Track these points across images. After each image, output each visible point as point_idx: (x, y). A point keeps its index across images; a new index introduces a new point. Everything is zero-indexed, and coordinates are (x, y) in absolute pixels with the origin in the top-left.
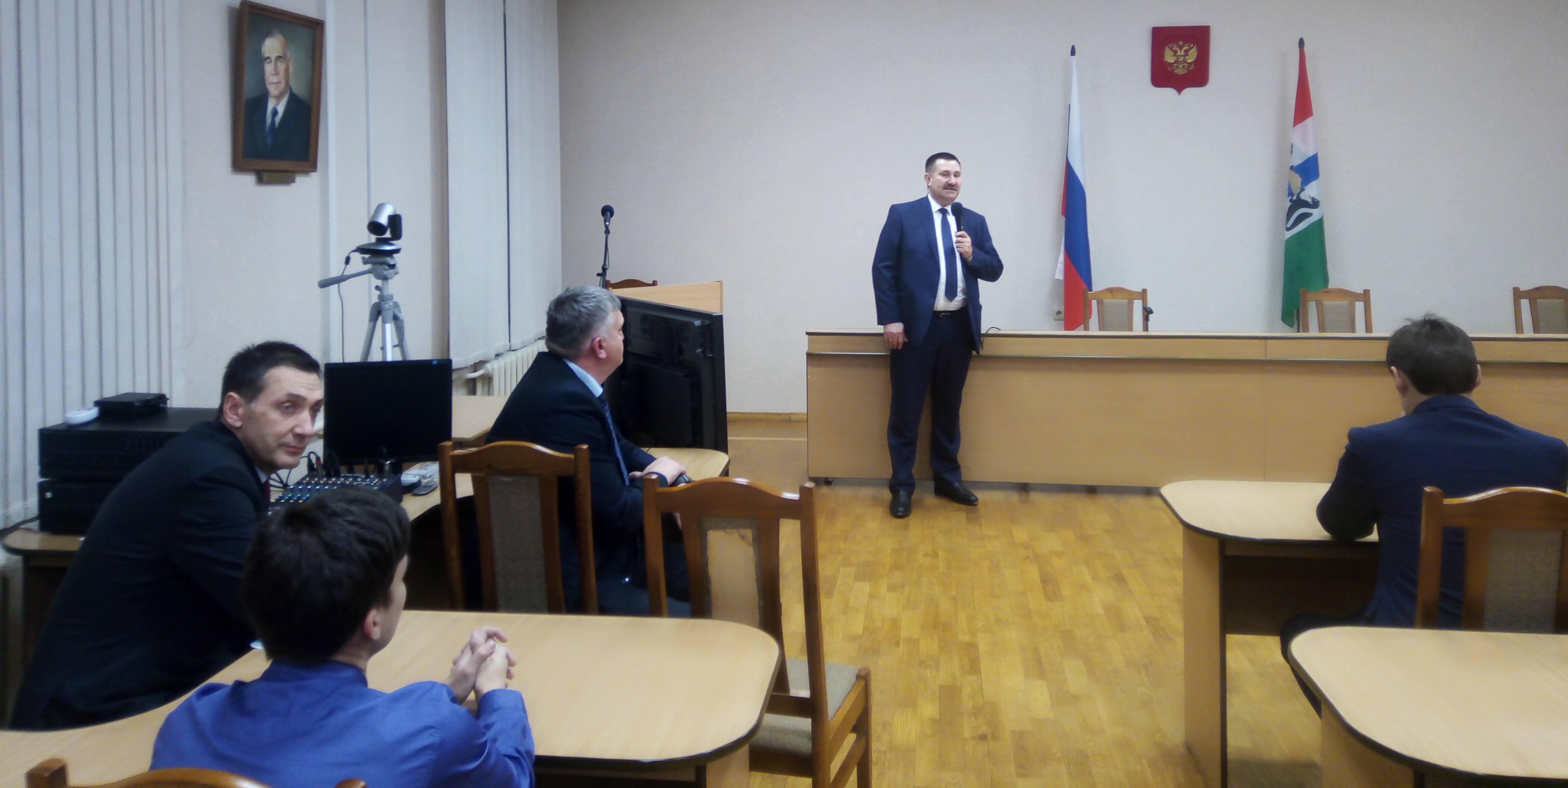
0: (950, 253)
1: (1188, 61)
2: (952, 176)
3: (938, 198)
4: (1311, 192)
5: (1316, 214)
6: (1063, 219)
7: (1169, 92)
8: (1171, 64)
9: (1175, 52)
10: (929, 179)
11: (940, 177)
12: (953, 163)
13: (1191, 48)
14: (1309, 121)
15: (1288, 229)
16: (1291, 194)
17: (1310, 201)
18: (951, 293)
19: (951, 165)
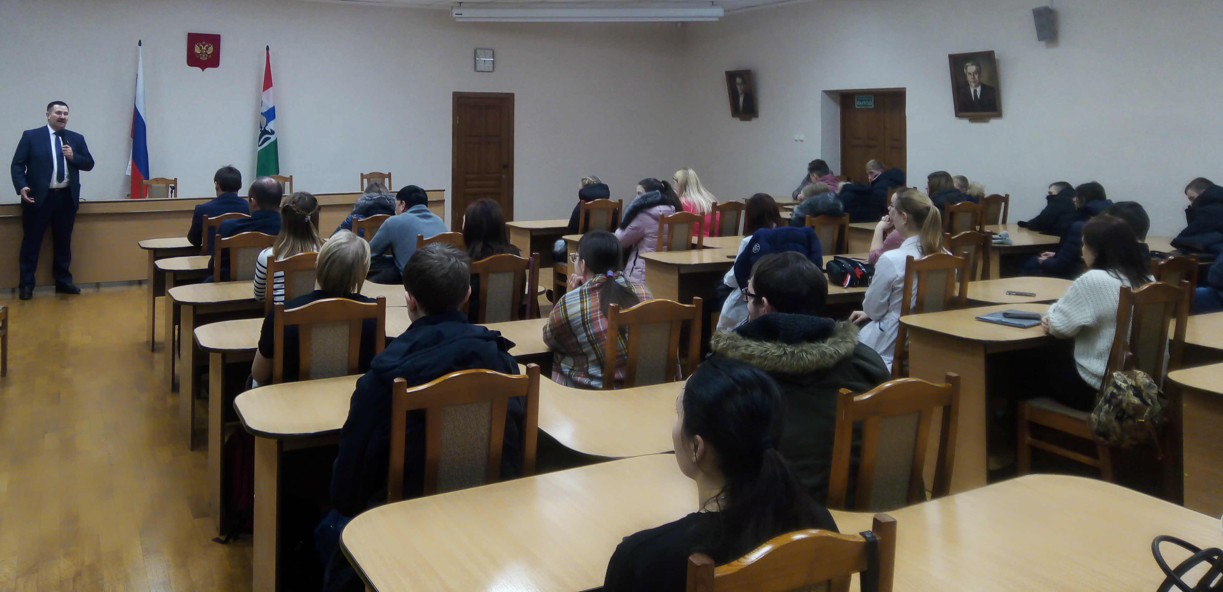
0: (60, 156)
1: (208, 53)
2: (63, 114)
3: (53, 127)
4: (271, 126)
5: (273, 138)
6: (132, 140)
7: (198, 69)
8: (198, 54)
9: (201, 48)
10: (49, 115)
11: (55, 115)
12: (64, 107)
13: (209, 46)
14: (271, 89)
15: (259, 146)
16: (261, 127)
17: (270, 131)
18: (60, 178)
19: (63, 108)
